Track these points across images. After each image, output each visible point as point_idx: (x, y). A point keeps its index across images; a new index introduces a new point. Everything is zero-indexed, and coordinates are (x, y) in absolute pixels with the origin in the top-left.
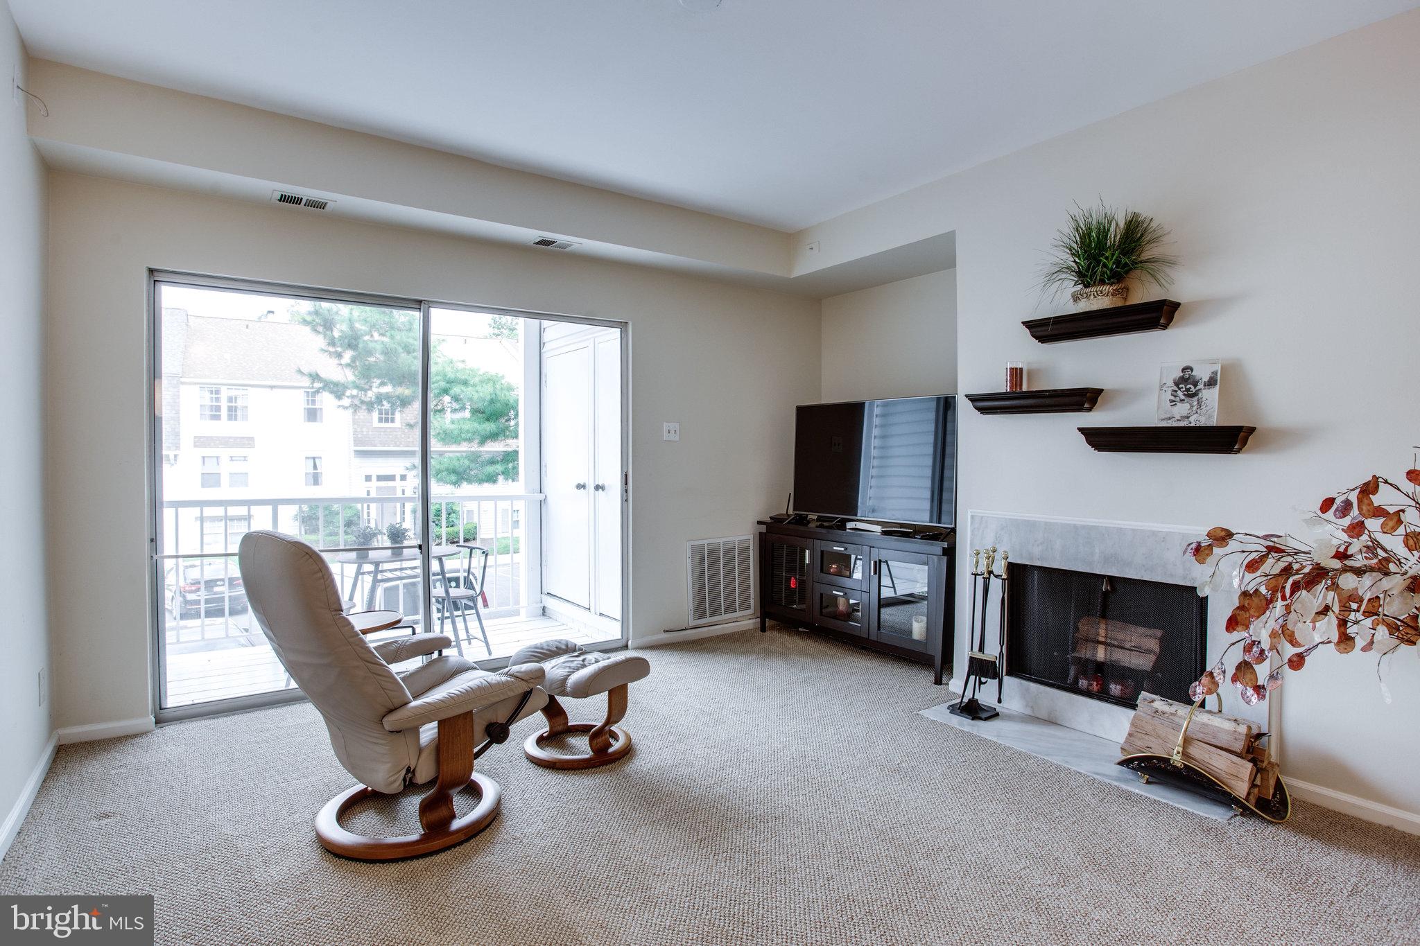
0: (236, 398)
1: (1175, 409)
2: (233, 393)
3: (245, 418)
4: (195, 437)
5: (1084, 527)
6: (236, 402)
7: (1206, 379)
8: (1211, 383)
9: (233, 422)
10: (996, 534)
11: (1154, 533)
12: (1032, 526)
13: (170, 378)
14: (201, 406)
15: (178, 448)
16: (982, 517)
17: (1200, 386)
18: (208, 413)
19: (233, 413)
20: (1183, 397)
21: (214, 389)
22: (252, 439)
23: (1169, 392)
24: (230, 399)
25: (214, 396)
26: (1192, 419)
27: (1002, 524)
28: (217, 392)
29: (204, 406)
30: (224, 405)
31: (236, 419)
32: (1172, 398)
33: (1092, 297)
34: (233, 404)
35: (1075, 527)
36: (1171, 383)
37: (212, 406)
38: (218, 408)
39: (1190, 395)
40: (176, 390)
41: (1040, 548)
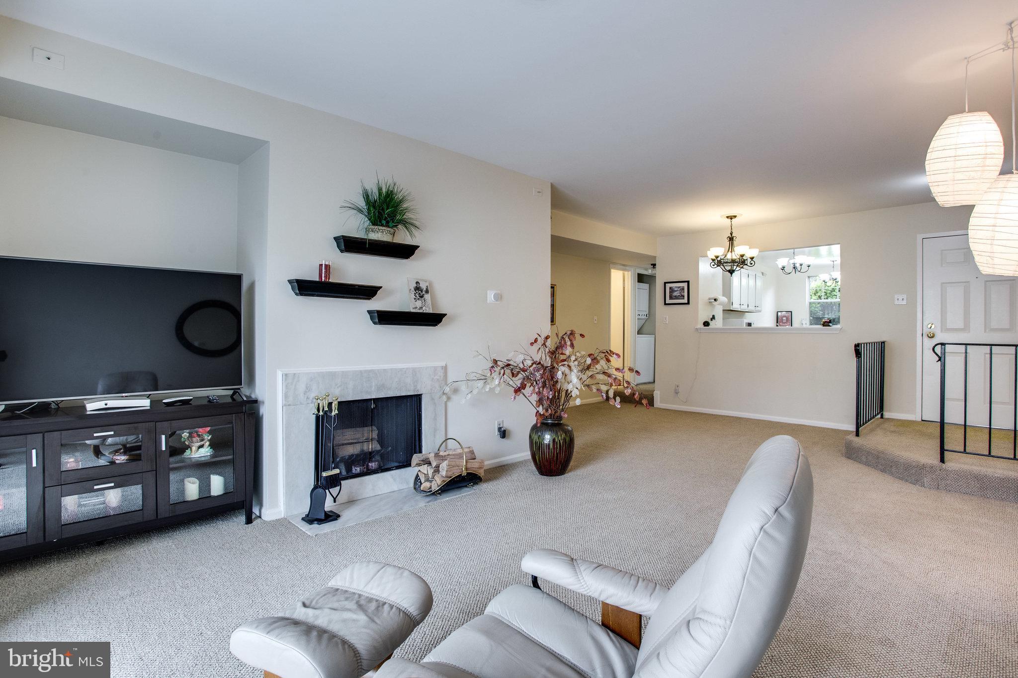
1: (416, 303)
5: (366, 371)
7: (425, 289)
8: (427, 292)
10: (307, 384)
11: (401, 370)
12: (333, 375)
16: (295, 374)
17: (424, 293)
20: (419, 297)
23: (413, 295)
26: (424, 308)
27: (311, 377)
32: (415, 297)
33: (385, 233)
35: (361, 371)
36: (413, 289)
39: (422, 297)
41: (340, 389)
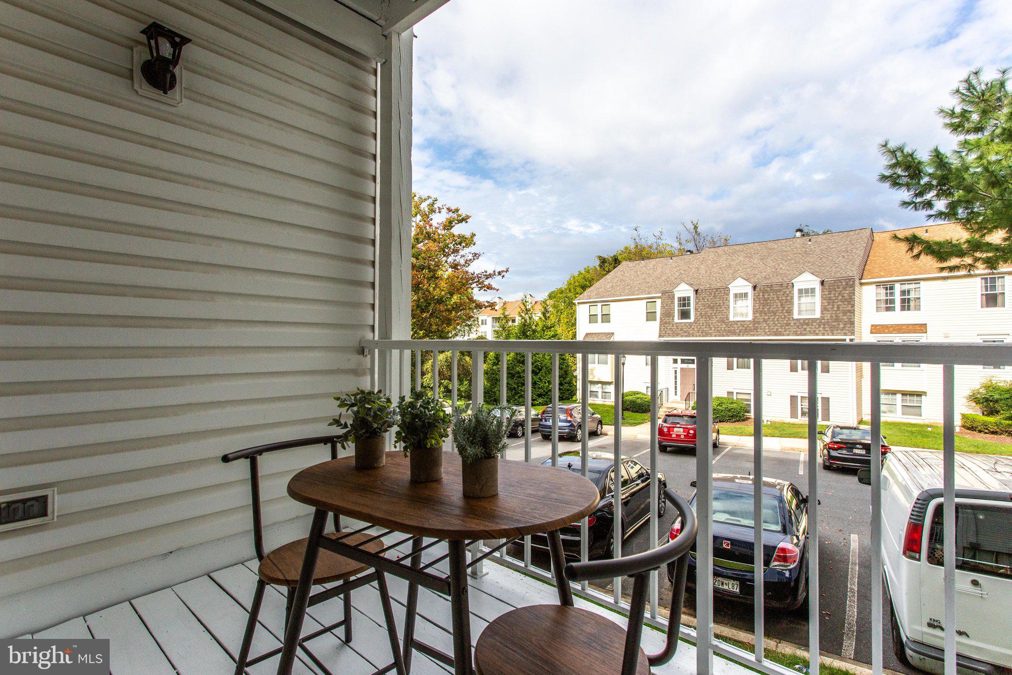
0: (909, 291)
2: (906, 287)
3: (918, 308)
4: (872, 326)
6: (909, 294)
9: (906, 312)
13: (848, 281)
14: (877, 300)
15: (853, 333)
18: (883, 305)
19: (906, 304)
21: (888, 286)
22: (924, 326)
24: (903, 293)
25: (888, 291)
28: (892, 288)
29: (880, 300)
30: (898, 298)
31: (909, 309)
34: (907, 297)
37: (887, 300)
38: (892, 301)
40: (852, 289)
